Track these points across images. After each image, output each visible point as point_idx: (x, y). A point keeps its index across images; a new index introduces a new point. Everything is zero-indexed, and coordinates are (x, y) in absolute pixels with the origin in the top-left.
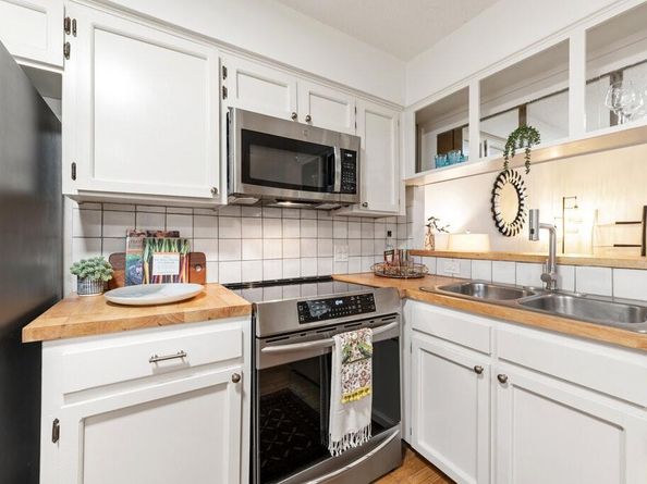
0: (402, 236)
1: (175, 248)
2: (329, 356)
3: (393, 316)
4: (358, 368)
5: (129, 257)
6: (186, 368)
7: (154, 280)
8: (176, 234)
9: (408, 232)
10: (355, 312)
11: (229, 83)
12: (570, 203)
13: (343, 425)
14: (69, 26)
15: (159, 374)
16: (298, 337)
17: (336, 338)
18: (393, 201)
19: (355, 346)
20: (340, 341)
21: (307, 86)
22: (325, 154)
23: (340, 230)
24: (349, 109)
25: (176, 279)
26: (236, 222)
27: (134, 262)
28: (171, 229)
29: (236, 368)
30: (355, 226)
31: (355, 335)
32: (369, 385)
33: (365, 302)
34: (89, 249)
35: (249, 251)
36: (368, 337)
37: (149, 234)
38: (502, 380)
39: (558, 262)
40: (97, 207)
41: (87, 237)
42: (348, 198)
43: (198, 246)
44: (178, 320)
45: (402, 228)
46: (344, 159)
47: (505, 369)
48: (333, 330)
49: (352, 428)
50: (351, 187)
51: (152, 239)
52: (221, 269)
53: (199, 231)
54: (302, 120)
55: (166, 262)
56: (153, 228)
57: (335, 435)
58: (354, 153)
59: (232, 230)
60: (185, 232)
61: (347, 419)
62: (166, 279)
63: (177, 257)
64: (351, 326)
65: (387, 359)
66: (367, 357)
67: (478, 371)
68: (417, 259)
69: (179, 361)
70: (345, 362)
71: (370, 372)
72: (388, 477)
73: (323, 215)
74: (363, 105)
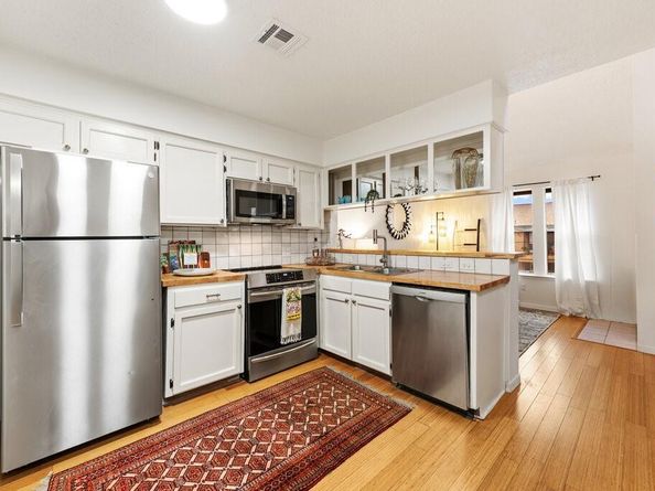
0: (324, 240)
1: (195, 250)
2: (280, 300)
3: (312, 282)
4: (295, 305)
5: (171, 255)
6: (219, 301)
7: (185, 267)
8: (194, 242)
9: (328, 239)
10: (293, 279)
11: (227, 164)
12: (440, 217)
13: (288, 331)
14: (157, 146)
15: (209, 303)
16: (267, 289)
17: (284, 290)
18: (317, 221)
19: (293, 294)
20: (286, 292)
21: (267, 161)
22: (277, 198)
23: (286, 238)
24: (290, 171)
25: (196, 266)
27: (173, 258)
28: (191, 239)
29: (238, 303)
30: (295, 235)
31: (292, 290)
32: (300, 312)
33: (298, 275)
35: (233, 251)
36: (300, 291)
37: (180, 242)
38: (354, 302)
39: (389, 253)
42: (290, 221)
43: (205, 249)
45: (325, 236)
46: (288, 200)
47: (356, 298)
48: (282, 287)
49: (291, 333)
50: (292, 215)
51: (182, 245)
52: (219, 263)
53: (206, 240)
54: (264, 180)
55: (190, 257)
56: (182, 239)
57: (283, 335)
58: (293, 197)
59: (223, 240)
60: (198, 241)
61: (290, 329)
62: (191, 266)
63: (196, 255)
64: (290, 286)
65: (309, 304)
67: (347, 301)
68: (333, 255)
69: (215, 298)
70: (288, 300)
71: (300, 306)
73: (275, 230)
74: (298, 168)
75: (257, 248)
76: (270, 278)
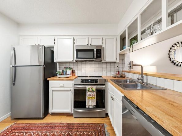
1: (70, 69)
3: (103, 85)
4: (91, 93)
5: (64, 71)
7: (67, 74)
10: (93, 83)
11: (75, 41)
16: (81, 85)
19: (91, 89)
21: (90, 38)
26: (81, 65)
28: (70, 66)
31: (91, 87)
33: (96, 81)
34: (59, 69)
35: (83, 70)
36: (94, 88)
40: (60, 63)
41: (59, 68)
43: (74, 69)
44: (63, 80)
48: (88, 85)
49: (90, 104)
50: (99, 57)
51: (67, 68)
52: (78, 74)
53: (74, 66)
54: (89, 45)
55: (69, 72)
56: (67, 66)
58: (100, 50)
59: (80, 66)
60: (72, 67)
61: (90, 102)
62: (69, 75)
64: (91, 85)
66: (93, 91)
70: (88, 91)
72: (101, 118)
75: (92, 69)
76: (82, 81)
